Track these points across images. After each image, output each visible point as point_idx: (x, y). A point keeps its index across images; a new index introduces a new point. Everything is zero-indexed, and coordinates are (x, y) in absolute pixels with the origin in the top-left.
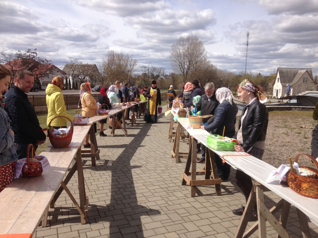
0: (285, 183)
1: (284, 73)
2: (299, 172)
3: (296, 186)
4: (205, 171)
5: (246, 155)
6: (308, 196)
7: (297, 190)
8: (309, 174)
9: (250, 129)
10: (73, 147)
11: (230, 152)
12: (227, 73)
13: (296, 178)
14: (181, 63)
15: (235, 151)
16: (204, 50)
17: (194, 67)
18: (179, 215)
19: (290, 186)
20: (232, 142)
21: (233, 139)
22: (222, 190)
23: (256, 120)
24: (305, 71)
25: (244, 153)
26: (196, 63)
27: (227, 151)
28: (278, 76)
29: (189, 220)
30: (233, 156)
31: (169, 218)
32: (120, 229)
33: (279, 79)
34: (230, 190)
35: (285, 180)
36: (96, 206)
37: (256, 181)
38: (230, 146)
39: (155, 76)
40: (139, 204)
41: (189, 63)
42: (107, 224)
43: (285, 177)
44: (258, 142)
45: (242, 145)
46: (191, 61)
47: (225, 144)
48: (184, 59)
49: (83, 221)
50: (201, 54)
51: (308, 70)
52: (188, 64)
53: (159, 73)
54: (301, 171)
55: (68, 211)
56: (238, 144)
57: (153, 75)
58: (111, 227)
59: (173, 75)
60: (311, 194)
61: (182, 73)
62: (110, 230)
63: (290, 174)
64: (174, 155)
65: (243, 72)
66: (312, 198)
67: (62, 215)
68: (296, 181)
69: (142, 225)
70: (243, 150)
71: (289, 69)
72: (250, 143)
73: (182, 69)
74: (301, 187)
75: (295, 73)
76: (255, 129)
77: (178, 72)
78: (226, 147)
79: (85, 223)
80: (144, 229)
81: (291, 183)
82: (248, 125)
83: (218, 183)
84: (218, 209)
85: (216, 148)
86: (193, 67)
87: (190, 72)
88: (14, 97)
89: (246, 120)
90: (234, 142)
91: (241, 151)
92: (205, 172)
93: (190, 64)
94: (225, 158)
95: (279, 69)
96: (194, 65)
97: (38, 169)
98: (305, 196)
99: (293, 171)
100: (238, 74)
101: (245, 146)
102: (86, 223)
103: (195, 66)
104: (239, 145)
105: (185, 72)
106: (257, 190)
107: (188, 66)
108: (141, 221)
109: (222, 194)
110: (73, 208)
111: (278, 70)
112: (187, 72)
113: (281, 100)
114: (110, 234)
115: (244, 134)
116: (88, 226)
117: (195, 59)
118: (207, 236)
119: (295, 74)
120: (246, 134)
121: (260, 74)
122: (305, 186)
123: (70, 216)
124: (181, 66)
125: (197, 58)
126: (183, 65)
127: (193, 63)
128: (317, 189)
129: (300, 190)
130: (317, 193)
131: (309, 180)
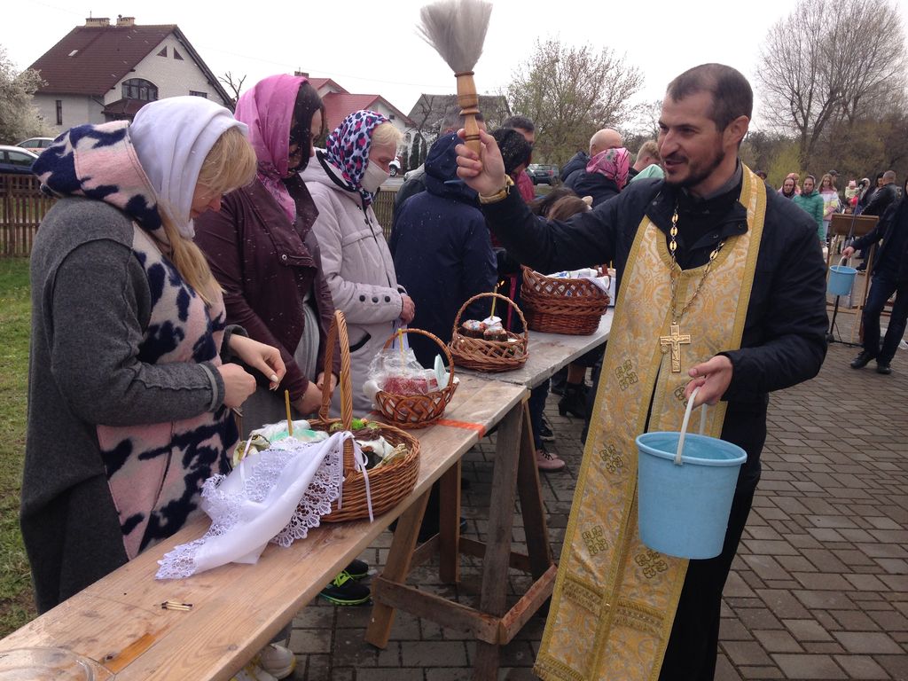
14: (798, 94)
16: (897, 51)
17: (846, 111)
26: (857, 98)
41: (832, 93)
46: (837, 90)
48: (813, 81)
50: (886, 61)
52: (826, 99)
61: (792, 134)
73: (799, 115)
86: (842, 109)
93: (832, 100)
96: (845, 104)
103: (851, 105)
105: (810, 126)
107: (826, 105)
112: (818, 128)
117: (856, 82)
124: (799, 101)
125: (861, 79)
126: (805, 105)
127: (843, 95)
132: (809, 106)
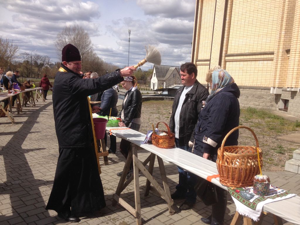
0: (150, 142)
1: (158, 69)
3: (156, 142)
5: (127, 129)
6: (163, 148)
7: (157, 145)
8: (164, 135)
9: (129, 109)
11: (116, 127)
13: (156, 137)
15: (119, 126)
16: (90, 43)
19: (153, 143)
20: (117, 120)
22: (109, 161)
23: (133, 102)
24: (175, 68)
26: (83, 54)
27: (113, 126)
28: (154, 72)
30: (118, 129)
32: (21, 198)
33: (155, 74)
34: (115, 161)
35: (150, 140)
37: (133, 144)
38: (115, 123)
40: (36, 178)
42: (7, 196)
43: (150, 138)
45: (124, 122)
47: (111, 121)
51: (177, 68)
53: (44, 61)
54: (160, 133)
57: (36, 63)
58: (11, 197)
60: (164, 146)
62: (11, 200)
63: (153, 135)
66: (165, 148)
68: (156, 139)
69: (41, 193)
70: (125, 125)
71: (162, 66)
72: (129, 120)
74: (159, 143)
76: (132, 109)
78: (112, 124)
81: (153, 141)
82: (128, 106)
83: (105, 156)
84: (105, 175)
89: (127, 102)
90: (118, 120)
91: (123, 126)
94: (112, 131)
98: (161, 148)
99: (155, 133)
101: (126, 122)
104: (122, 122)
106: (133, 149)
109: (109, 164)
111: (154, 66)
113: (156, 92)
114: (12, 202)
115: (125, 113)
117: (82, 50)
119: (167, 70)
120: (126, 113)
122: (161, 141)
128: (168, 142)
129: (159, 145)
130: (168, 145)
131: (163, 137)
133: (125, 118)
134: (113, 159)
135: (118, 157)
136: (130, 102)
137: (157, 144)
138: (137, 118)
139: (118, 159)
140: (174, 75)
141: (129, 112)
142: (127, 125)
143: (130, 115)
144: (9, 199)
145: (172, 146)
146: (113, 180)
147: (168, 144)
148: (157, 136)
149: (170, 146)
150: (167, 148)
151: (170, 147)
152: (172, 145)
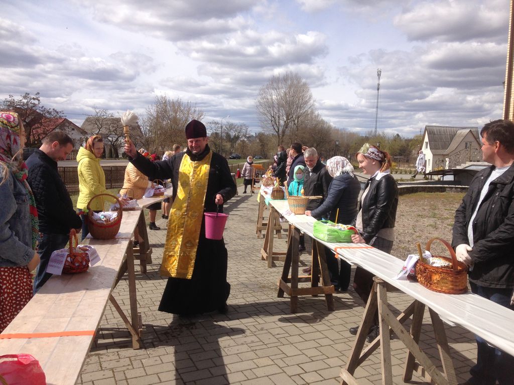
0: (412, 278)
1: (435, 134)
2: (431, 262)
3: (425, 279)
4: (311, 276)
5: (367, 248)
6: (440, 292)
7: (427, 285)
8: (443, 265)
9: (373, 211)
10: (122, 239)
11: (346, 244)
12: (347, 133)
13: (426, 269)
14: (273, 117)
15: (352, 242)
16: (310, 97)
18: (273, 336)
19: (419, 280)
20: (348, 230)
21: (350, 226)
23: (381, 198)
24: (468, 130)
25: (364, 245)
26: (299, 117)
27: (340, 242)
28: (426, 139)
29: (288, 343)
30: (349, 248)
31: (259, 340)
32: (190, 355)
33: (427, 143)
34: (348, 303)
35: (413, 274)
36: (152, 326)
37: (377, 277)
38: (345, 236)
39: (232, 137)
41: (287, 117)
42: (171, 349)
43: (413, 269)
44: (383, 231)
45: (362, 235)
46: (290, 115)
47: (337, 232)
48: (279, 111)
49: (136, 344)
50: (306, 103)
51: (472, 130)
52: (285, 119)
53: (239, 132)
54: (433, 261)
55: (112, 333)
56: (356, 233)
57: (228, 135)
58: (176, 352)
59: (261, 137)
60: (444, 288)
61: (276, 133)
62: (175, 356)
63: (418, 264)
64: (265, 255)
65: (372, 131)
66: (446, 293)
67: (104, 339)
68: (425, 273)
69: (221, 349)
70: (363, 241)
71: (442, 128)
72: (372, 232)
73: (275, 126)
74: (431, 280)
75: (453, 134)
76: (379, 211)
77: (269, 131)
78: (339, 237)
79: (139, 348)
80: (223, 354)
81: (419, 276)
82: (371, 205)
83: (329, 292)
84: (328, 328)
85: (326, 238)
86: (293, 123)
87: (288, 132)
88: (40, 166)
89: (368, 199)
90: (351, 230)
91: (360, 242)
92: (310, 278)
93: (288, 119)
94: (339, 251)
95: (427, 127)
96: (294, 121)
97: (84, 263)
98: (437, 291)
99: (422, 261)
100: (364, 135)
101: (367, 235)
102: (141, 348)
103: (296, 121)
105: (280, 131)
106: (378, 289)
107: (286, 121)
108: (219, 345)
109: (336, 308)
110: (119, 329)
111: (426, 129)
112: (284, 132)
113: (430, 176)
114: (176, 361)
115: (365, 218)
116: (142, 352)
117: (297, 111)
118: (313, 361)
119: (453, 136)
120: (366, 219)
121: (398, 135)
122: (436, 277)
123: (116, 340)
124: (274, 122)
125: (299, 110)
126: (277, 121)
127: (293, 117)
128: (452, 281)
129: (431, 284)
130: (451, 287)
131: (441, 270)
132: (279, 122)
133: (364, 228)
134: (343, 300)
135: (351, 297)
136: (374, 199)
137: (429, 283)
138: (388, 227)
139: (352, 300)
140: (466, 144)
141: (372, 217)
142: (367, 241)
143: (374, 222)
144: (173, 355)
145: (461, 290)
146: (342, 341)
147: (452, 285)
148: (428, 267)
149: (458, 288)
150: (449, 293)
151: (456, 290)
152: (461, 288)
